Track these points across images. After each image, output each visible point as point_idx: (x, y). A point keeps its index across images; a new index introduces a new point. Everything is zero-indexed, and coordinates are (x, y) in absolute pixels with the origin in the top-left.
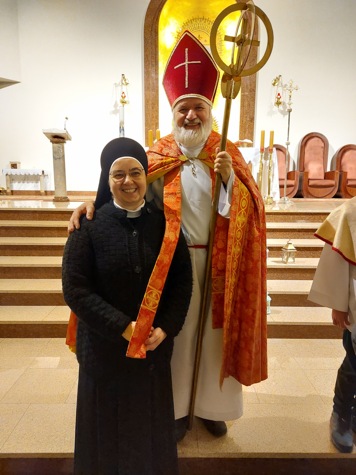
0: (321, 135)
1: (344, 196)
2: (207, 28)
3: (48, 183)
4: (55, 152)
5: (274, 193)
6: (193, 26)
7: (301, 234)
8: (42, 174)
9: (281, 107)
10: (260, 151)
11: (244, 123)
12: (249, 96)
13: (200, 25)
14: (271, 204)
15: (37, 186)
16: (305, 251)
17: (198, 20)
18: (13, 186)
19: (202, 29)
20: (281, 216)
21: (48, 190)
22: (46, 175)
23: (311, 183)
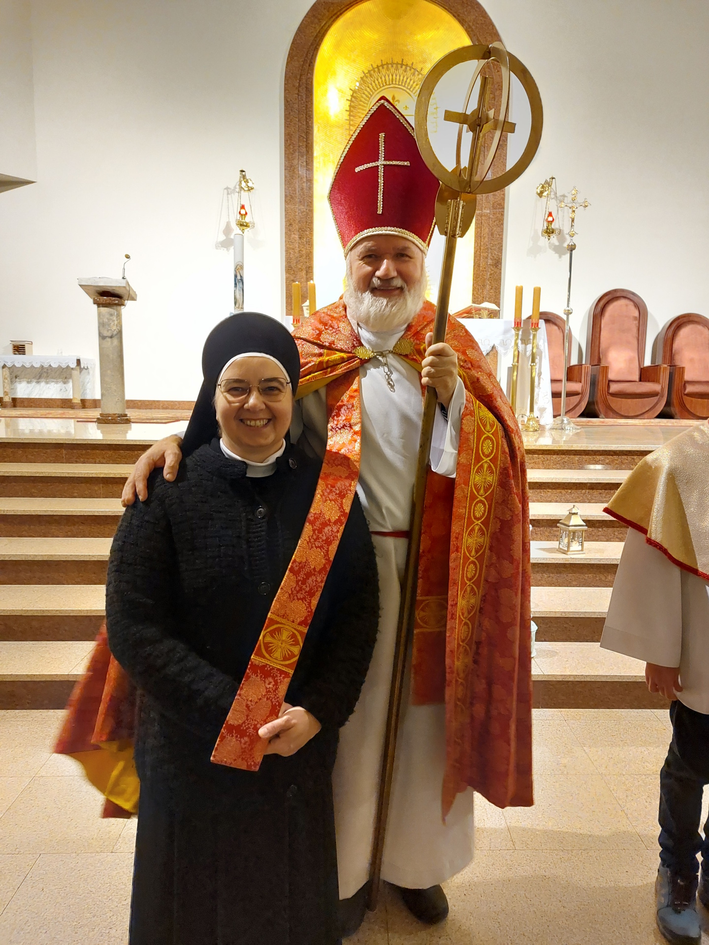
0: (633, 294)
1: (678, 415)
2: (409, 83)
3: (88, 385)
4: (102, 325)
5: (542, 410)
6: (381, 78)
7: (596, 493)
8: (77, 366)
9: (554, 239)
10: (513, 326)
11: (481, 268)
12: (491, 216)
13: (396, 76)
14: (536, 430)
15: (67, 390)
16: (604, 529)
17: (392, 66)
18: (16, 388)
19: (399, 85)
20: (555, 456)
21: (89, 397)
22: (84, 368)
23: (614, 388)
